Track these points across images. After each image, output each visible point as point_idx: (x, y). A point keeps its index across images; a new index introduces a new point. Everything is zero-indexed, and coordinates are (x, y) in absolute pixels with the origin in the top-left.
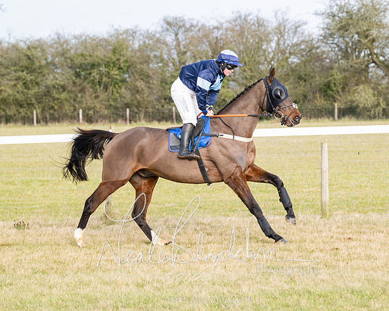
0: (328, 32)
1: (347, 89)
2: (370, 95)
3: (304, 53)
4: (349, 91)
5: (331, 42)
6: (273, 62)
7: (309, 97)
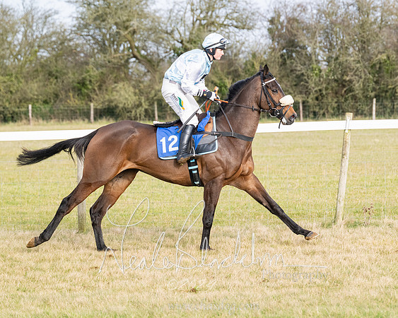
0: (82, 22)
1: (104, 88)
2: (130, 93)
3: (55, 46)
4: (106, 90)
5: (86, 33)
6: (19, 57)
7: (61, 96)
